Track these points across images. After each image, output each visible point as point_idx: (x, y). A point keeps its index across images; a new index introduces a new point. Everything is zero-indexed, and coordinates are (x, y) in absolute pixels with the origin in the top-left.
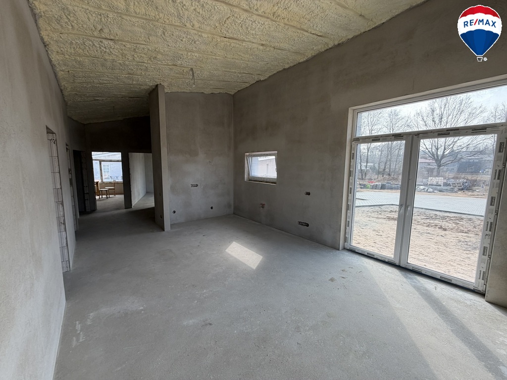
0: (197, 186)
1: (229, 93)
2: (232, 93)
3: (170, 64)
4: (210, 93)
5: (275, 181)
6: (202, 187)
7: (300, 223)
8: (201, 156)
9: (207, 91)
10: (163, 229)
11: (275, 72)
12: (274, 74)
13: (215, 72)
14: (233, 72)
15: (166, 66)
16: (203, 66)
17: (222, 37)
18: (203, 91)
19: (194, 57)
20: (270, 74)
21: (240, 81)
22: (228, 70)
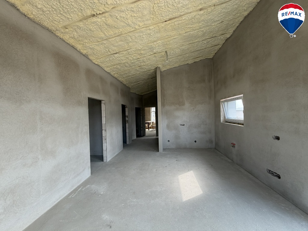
0: (184, 125)
1: (209, 58)
2: (211, 57)
3: (151, 54)
4: (193, 62)
5: (242, 122)
6: (188, 126)
7: (270, 172)
8: (187, 105)
9: (190, 62)
10: (158, 151)
11: (237, 25)
12: (238, 27)
13: (183, 47)
14: (196, 42)
15: (151, 56)
16: (170, 47)
17: (163, 22)
18: (187, 63)
19: (160, 44)
20: (234, 29)
21: (210, 46)
22: (191, 42)
